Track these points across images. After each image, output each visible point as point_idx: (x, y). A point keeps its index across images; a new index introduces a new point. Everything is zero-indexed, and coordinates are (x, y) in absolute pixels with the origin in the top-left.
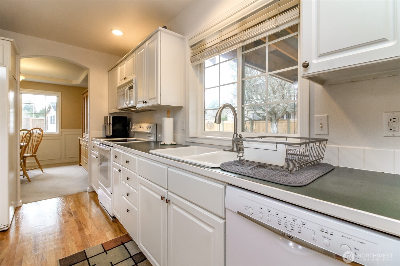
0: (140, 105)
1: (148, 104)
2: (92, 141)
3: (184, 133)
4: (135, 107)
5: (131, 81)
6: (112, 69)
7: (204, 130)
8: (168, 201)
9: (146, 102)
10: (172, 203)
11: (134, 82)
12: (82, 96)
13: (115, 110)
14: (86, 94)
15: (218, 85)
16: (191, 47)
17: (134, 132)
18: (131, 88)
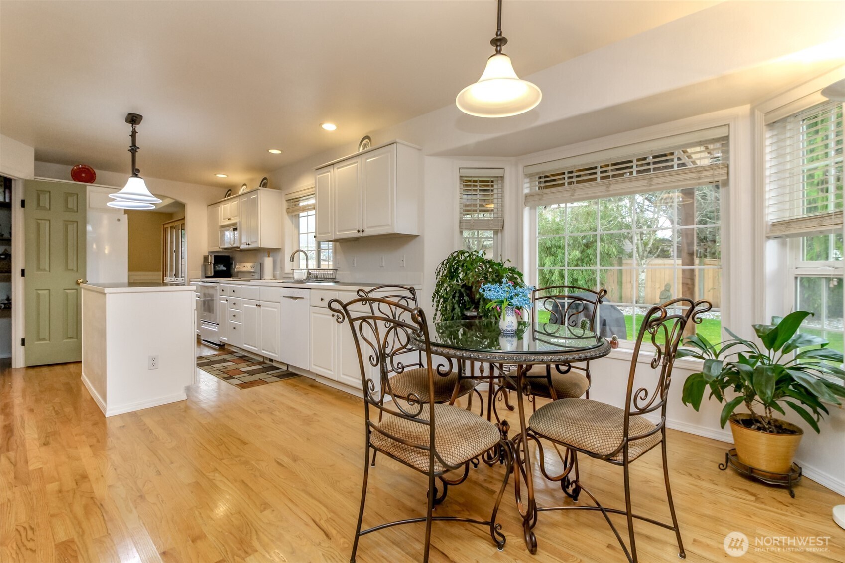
0: (243, 247)
1: (250, 246)
2: (191, 281)
3: (282, 271)
4: (239, 247)
5: (235, 223)
6: (214, 204)
8: (259, 306)
9: (249, 244)
11: (238, 225)
12: (162, 226)
13: (216, 249)
14: (171, 225)
15: (307, 232)
16: (287, 200)
17: (238, 272)
18: (235, 230)
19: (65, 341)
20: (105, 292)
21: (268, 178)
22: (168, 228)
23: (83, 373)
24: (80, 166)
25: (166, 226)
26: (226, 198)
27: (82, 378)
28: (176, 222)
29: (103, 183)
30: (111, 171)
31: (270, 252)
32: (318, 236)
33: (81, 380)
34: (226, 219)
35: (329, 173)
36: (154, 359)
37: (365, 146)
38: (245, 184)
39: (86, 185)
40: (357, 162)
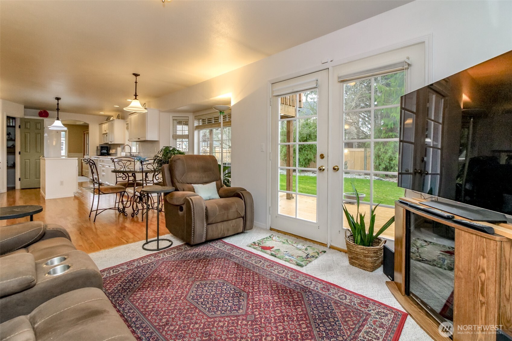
4: (108, 143)
6: (101, 124)
9: (111, 142)
12: (83, 132)
13: (101, 143)
17: (111, 153)
19: (36, 179)
20: (45, 159)
23: (41, 190)
24: (42, 111)
25: (85, 132)
26: (106, 122)
29: (51, 118)
31: (120, 145)
34: (104, 131)
36: (62, 182)
38: (112, 116)
39: (44, 119)
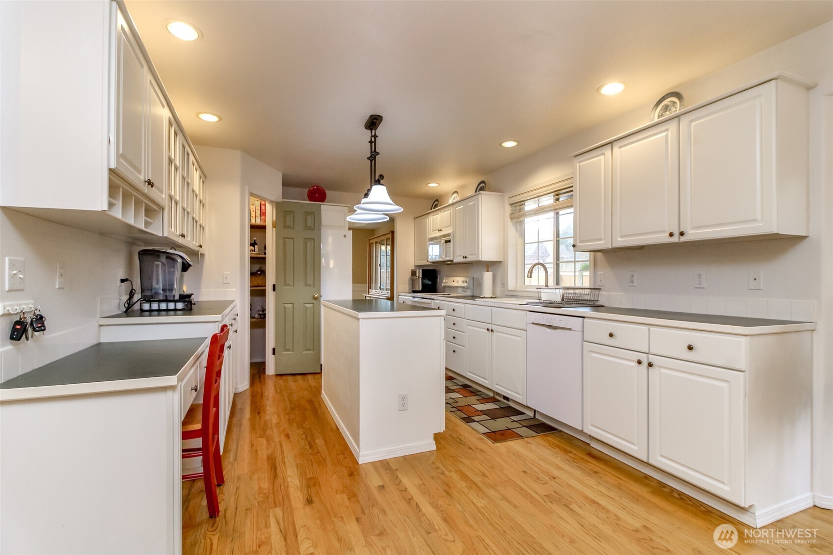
0: (458, 260)
1: (468, 259)
2: (400, 296)
3: (504, 287)
4: (452, 261)
5: (449, 235)
6: (420, 217)
7: (524, 284)
8: (492, 331)
9: (466, 257)
10: (496, 331)
11: (451, 236)
12: (368, 242)
13: (424, 263)
14: (376, 240)
15: (537, 241)
16: (511, 204)
17: (445, 287)
18: (448, 242)
19: (304, 352)
20: (359, 317)
21: (486, 181)
22: (373, 243)
23: (323, 391)
24: (315, 187)
25: (372, 241)
26: (433, 210)
27: (322, 396)
28: (381, 237)
29: (333, 201)
30: (338, 191)
31: (489, 265)
32: (578, 244)
33: (321, 398)
34: (435, 230)
35: (602, 157)
36: (404, 398)
37: (666, 108)
38: (456, 192)
39: (321, 204)
40: (667, 130)
